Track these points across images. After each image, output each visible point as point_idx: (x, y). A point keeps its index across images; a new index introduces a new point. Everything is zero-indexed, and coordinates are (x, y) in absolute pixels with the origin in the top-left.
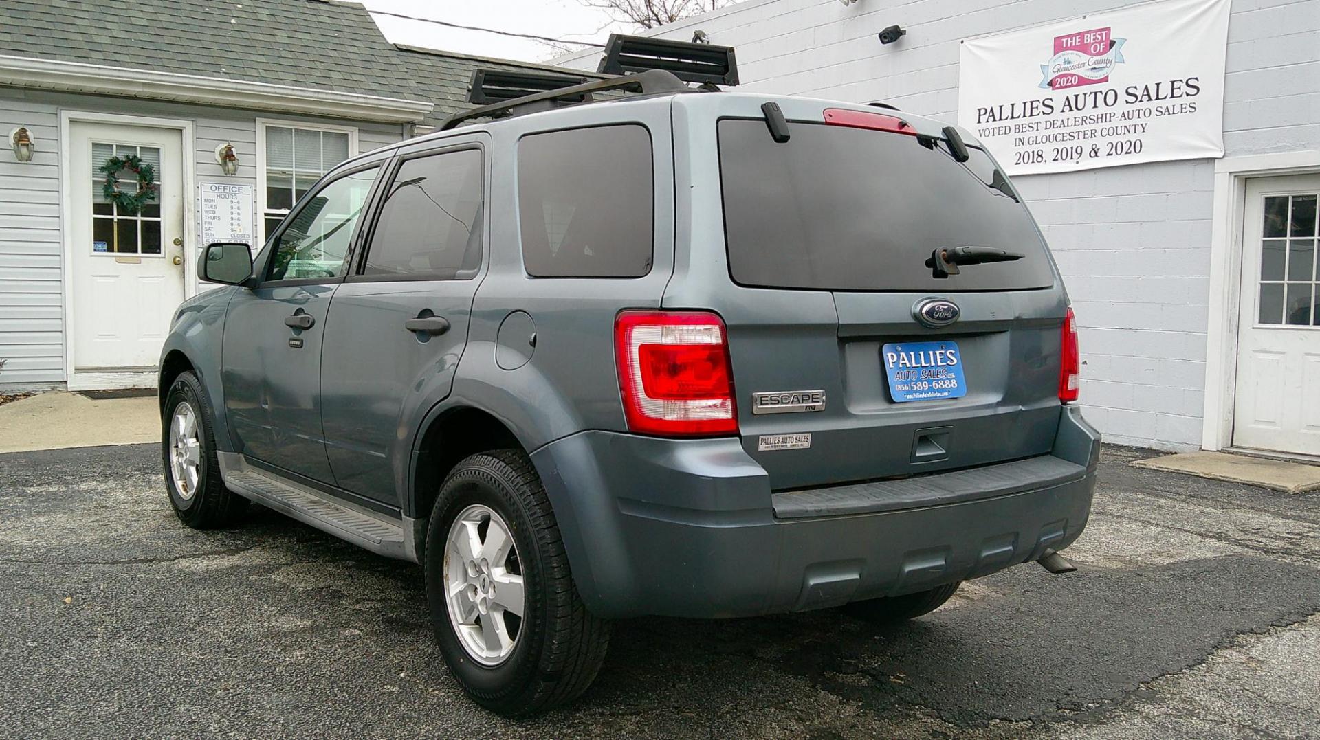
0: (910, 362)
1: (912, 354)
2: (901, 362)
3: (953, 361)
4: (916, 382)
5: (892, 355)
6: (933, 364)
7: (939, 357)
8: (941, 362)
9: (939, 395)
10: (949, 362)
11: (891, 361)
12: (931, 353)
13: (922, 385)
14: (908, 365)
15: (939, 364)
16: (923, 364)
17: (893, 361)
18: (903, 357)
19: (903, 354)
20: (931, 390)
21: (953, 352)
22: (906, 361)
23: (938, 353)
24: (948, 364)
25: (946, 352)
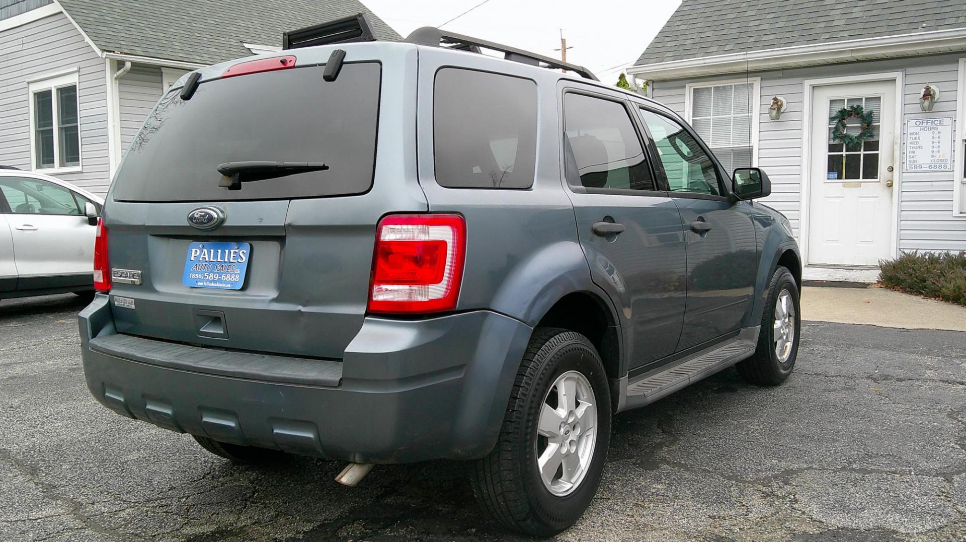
0: (209, 258)
1: (212, 251)
2: (202, 256)
3: (243, 259)
4: (210, 273)
5: (196, 251)
6: (226, 260)
7: (232, 255)
8: (233, 259)
9: (224, 285)
10: (239, 260)
11: (193, 254)
12: (227, 251)
13: (213, 276)
14: (207, 259)
15: (231, 260)
16: (219, 260)
17: (196, 255)
18: (205, 253)
19: (205, 250)
20: (220, 281)
21: (245, 252)
22: (206, 256)
23: (232, 251)
24: (238, 262)
25: (239, 252)
